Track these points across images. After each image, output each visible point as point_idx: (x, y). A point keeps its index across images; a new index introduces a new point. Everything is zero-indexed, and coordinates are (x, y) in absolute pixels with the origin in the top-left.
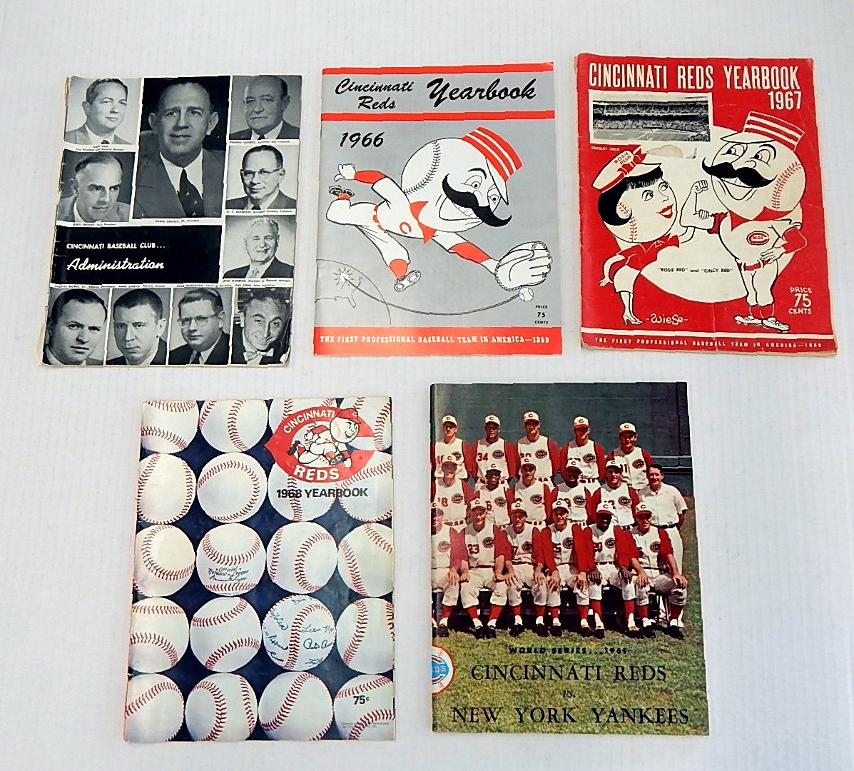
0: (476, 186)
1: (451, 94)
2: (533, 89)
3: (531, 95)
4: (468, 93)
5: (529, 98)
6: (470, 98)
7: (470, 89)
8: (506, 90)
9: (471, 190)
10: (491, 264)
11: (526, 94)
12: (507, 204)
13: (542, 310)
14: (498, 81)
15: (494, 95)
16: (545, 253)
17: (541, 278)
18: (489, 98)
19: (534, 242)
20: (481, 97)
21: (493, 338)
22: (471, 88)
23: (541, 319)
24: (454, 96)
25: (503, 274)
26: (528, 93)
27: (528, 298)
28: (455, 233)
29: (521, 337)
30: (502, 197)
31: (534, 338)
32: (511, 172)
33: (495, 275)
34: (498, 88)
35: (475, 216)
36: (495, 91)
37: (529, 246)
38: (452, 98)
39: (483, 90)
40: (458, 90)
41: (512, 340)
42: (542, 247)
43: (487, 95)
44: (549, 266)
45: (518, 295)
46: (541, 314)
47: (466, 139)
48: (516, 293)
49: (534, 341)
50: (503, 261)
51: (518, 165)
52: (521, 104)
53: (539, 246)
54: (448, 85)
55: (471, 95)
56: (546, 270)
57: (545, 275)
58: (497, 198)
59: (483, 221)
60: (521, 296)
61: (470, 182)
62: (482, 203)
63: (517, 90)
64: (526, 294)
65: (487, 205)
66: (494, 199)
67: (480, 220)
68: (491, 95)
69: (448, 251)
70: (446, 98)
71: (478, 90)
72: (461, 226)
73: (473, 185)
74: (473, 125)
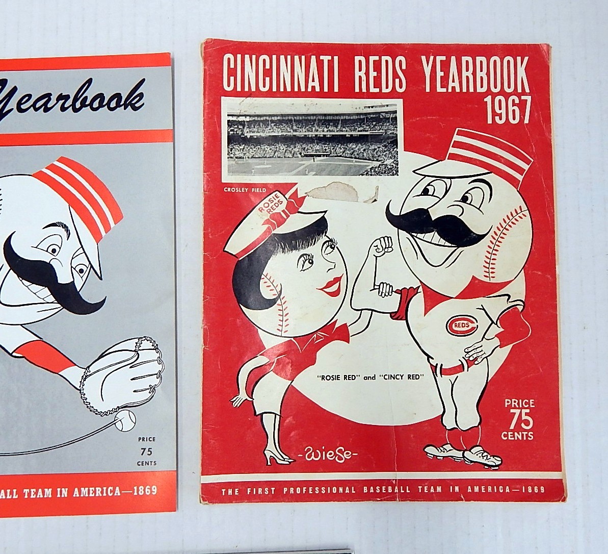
0: (54, 251)
1: (19, 103)
2: (141, 96)
3: (137, 105)
4: (44, 103)
5: (135, 109)
6: (47, 110)
7: (48, 95)
8: (101, 96)
9: (46, 257)
10: (73, 374)
11: (130, 104)
12: (101, 279)
13: (147, 444)
14: (90, 81)
15: (83, 105)
16: (154, 355)
17: (146, 395)
18: (76, 110)
19: (139, 339)
20: (63, 109)
21: (76, 490)
22: (50, 94)
23: (145, 458)
24: (23, 107)
25: (91, 388)
26: (133, 102)
27: (128, 425)
28: (21, 325)
29: (117, 488)
30: (92, 267)
31: (135, 488)
32: (107, 228)
33: (80, 390)
34: (90, 94)
35: (52, 299)
36: (86, 97)
37: (131, 345)
38: (20, 110)
39: (67, 97)
40: (30, 96)
41: (102, 492)
42: (149, 345)
43: (73, 105)
44: (159, 375)
45: (113, 423)
46: (147, 450)
47: (40, 176)
48: (110, 418)
49: (136, 494)
50: (92, 369)
51: (118, 217)
52: (123, 120)
53: (146, 344)
54: (15, 89)
55: (49, 106)
56: (154, 381)
57: (152, 389)
58: (84, 268)
59: (65, 306)
60: (119, 425)
61: (44, 246)
62: (63, 277)
63: (118, 96)
64: (125, 419)
65: (70, 280)
66: (81, 271)
67: (59, 305)
68: (78, 105)
69: (11, 355)
70: (12, 109)
71: (60, 97)
72: (30, 315)
73: (50, 250)
74: (51, 154)
